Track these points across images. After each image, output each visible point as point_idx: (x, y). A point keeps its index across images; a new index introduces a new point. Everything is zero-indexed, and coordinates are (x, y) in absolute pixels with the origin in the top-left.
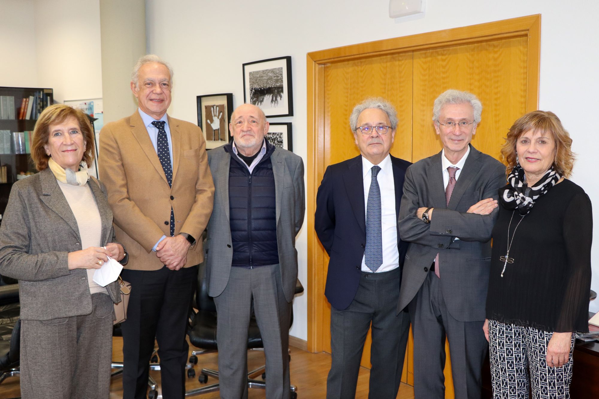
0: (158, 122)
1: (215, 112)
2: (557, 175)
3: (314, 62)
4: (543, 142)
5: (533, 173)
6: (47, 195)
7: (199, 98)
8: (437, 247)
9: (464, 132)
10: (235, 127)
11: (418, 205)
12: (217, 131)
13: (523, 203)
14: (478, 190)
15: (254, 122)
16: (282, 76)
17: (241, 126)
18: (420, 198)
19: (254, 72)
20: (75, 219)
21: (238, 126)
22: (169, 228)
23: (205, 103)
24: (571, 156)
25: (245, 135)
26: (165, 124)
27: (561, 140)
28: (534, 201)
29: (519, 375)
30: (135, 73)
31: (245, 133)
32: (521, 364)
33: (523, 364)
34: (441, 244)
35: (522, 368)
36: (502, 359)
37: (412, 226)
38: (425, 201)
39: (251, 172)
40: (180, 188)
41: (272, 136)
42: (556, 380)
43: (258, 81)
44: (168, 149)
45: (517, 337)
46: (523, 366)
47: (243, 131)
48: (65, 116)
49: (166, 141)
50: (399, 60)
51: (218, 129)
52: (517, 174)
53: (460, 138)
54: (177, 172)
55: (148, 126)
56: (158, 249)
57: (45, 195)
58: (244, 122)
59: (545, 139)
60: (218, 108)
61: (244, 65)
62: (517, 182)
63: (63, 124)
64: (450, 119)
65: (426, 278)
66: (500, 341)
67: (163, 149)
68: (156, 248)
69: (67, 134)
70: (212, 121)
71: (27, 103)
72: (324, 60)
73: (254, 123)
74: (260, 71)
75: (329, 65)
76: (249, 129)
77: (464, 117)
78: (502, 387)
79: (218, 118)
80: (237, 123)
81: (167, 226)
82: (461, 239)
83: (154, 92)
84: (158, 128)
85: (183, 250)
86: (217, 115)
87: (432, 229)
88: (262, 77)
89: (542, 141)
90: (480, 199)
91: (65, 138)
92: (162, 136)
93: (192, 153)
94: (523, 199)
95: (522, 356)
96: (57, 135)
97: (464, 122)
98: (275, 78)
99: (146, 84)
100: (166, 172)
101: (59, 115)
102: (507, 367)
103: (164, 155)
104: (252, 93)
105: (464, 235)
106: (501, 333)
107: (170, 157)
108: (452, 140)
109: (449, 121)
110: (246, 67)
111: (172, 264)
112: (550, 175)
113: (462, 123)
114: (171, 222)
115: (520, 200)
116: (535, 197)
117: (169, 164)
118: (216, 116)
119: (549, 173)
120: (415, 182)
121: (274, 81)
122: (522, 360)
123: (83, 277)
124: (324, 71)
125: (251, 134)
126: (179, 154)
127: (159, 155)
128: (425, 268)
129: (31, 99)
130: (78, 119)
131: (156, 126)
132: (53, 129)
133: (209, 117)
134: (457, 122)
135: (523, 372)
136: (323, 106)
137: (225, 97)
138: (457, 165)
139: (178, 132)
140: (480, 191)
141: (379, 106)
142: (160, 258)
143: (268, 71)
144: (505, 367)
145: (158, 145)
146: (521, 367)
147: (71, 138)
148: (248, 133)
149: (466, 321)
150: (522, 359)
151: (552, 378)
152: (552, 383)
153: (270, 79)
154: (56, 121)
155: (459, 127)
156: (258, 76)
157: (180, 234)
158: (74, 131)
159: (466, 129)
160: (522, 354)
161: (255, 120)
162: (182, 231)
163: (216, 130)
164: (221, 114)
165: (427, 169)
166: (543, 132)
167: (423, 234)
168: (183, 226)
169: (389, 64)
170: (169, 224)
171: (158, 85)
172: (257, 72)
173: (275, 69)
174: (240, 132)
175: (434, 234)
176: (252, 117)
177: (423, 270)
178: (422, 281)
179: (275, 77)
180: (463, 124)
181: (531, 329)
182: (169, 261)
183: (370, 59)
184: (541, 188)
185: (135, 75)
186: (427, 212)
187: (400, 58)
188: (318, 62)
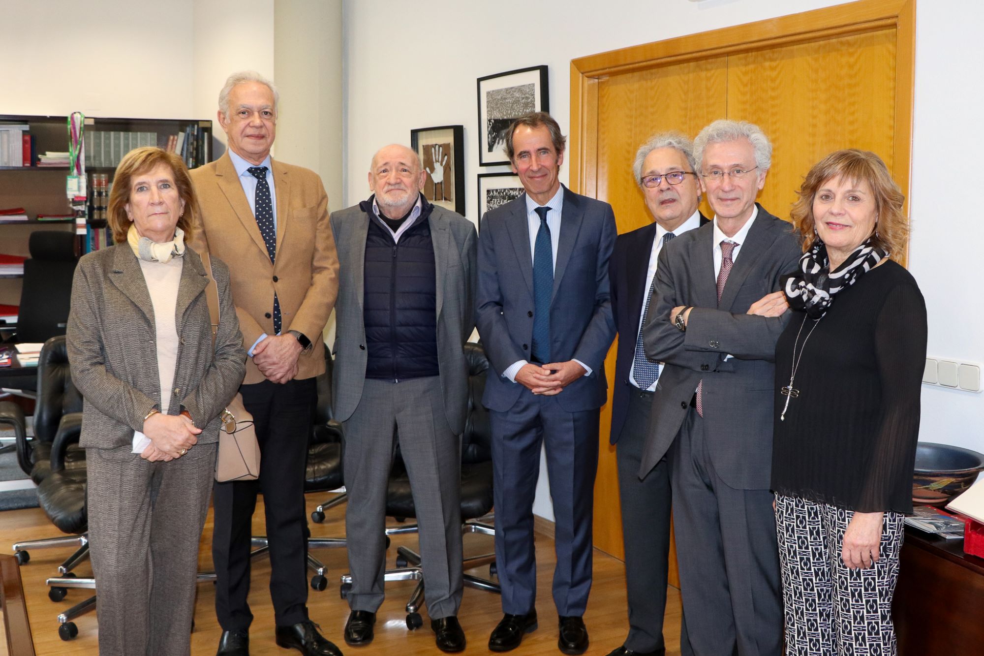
0: (257, 169)
1: (437, 155)
2: (874, 254)
3: (581, 74)
4: (856, 199)
5: (839, 248)
6: (119, 272)
7: (415, 133)
8: (699, 369)
9: (739, 186)
10: (377, 178)
11: (674, 303)
12: (440, 185)
13: (811, 299)
14: (765, 278)
15: (405, 171)
16: (534, 98)
17: (386, 176)
18: (678, 293)
19: (493, 91)
20: (151, 306)
21: (383, 176)
22: (272, 322)
23: (424, 140)
24: (903, 224)
25: (392, 190)
26: (267, 172)
27: (885, 197)
28: (831, 295)
29: (820, 580)
30: (224, 98)
31: (393, 187)
32: (823, 562)
33: (827, 564)
34: (705, 364)
35: (825, 570)
36: (792, 554)
37: (661, 335)
38: (686, 297)
39: (396, 241)
40: (286, 265)
41: (517, 194)
42: (863, 589)
43: (499, 105)
44: (270, 208)
45: (813, 518)
46: (827, 567)
47: (389, 184)
48: (153, 163)
49: (268, 197)
50: (707, 70)
51: (441, 183)
52: (815, 252)
53: (732, 195)
54: (283, 241)
55: (242, 175)
56: (255, 352)
57: (115, 272)
58: (391, 170)
59: (858, 194)
60: (441, 148)
61: (479, 80)
62: (810, 266)
63: (149, 173)
64: (714, 166)
65: (685, 419)
66: (789, 524)
67: (264, 209)
68: (252, 351)
69: (154, 188)
70: (432, 169)
71: (175, 143)
72: (595, 71)
73: (405, 173)
74: (501, 90)
75: (605, 78)
76: (398, 181)
77: (736, 163)
78: (794, 600)
79: (441, 165)
80: (381, 172)
81: (269, 319)
82: (736, 357)
83: (251, 124)
84: (257, 177)
85: (291, 355)
86: (440, 160)
87: (689, 340)
88: (505, 99)
89: (853, 197)
90: (769, 291)
91: (152, 194)
92: (262, 189)
93: (305, 213)
94: (813, 293)
95: (823, 550)
96: (141, 189)
97: (737, 169)
98: (523, 101)
99: (240, 113)
100: (267, 242)
101: (144, 161)
102: (799, 567)
103: (264, 216)
104: (490, 125)
105: (739, 351)
106: (789, 512)
107: (273, 220)
108: (722, 200)
109: (715, 170)
110: (482, 83)
111: (275, 375)
112: (862, 253)
113: (735, 172)
114: (274, 314)
115: (808, 296)
116: (833, 290)
117: (272, 230)
118: (438, 162)
119: (861, 250)
120: (670, 266)
121: (522, 105)
122: (824, 557)
123: (155, 392)
124: (597, 89)
125: (401, 188)
126: (286, 214)
127: (257, 218)
128: (683, 403)
129: (182, 136)
130: (173, 168)
131: (253, 175)
132: (136, 180)
133: (429, 163)
134: (726, 171)
135: (827, 576)
136: (596, 144)
137: (451, 131)
138: (734, 239)
139: (286, 183)
140: (769, 279)
141: (670, 143)
142: (258, 365)
143: (513, 89)
144: (796, 566)
145: (257, 202)
146: (824, 568)
147: (159, 195)
148: (397, 187)
149: (746, 489)
150: (823, 554)
151: (856, 585)
152: (856, 593)
153: (517, 101)
154: (141, 170)
155: (730, 178)
156: (499, 97)
157: (289, 332)
158: (165, 185)
159: (740, 181)
160: (823, 547)
161: (406, 168)
162: (292, 328)
163: (438, 183)
164: (446, 157)
165: (690, 247)
166: (855, 182)
167: (678, 348)
168: (294, 321)
169: (691, 76)
170: (272, 317)
171: (256, 114)
172: (498, 92)
173: (524, 86)
174: (385, 184)
175: (690, 348)
176: (402, 164)
177: (681, 407)
178: (678, 424)
179: (523, 98)
180: (737, 172)
181: (828, 506)
182: (271, 371)
183: (665, 69)
184: (844, 275)
185: (224, 101)
186: (682, 313)
187: (709, 67)
188: (586, 74)
